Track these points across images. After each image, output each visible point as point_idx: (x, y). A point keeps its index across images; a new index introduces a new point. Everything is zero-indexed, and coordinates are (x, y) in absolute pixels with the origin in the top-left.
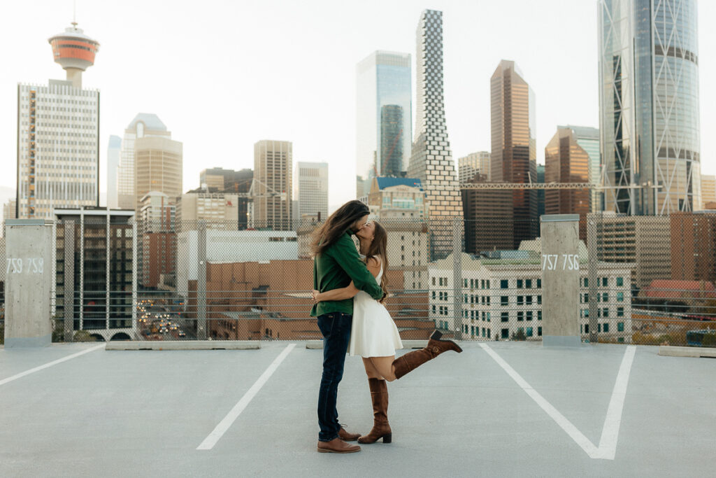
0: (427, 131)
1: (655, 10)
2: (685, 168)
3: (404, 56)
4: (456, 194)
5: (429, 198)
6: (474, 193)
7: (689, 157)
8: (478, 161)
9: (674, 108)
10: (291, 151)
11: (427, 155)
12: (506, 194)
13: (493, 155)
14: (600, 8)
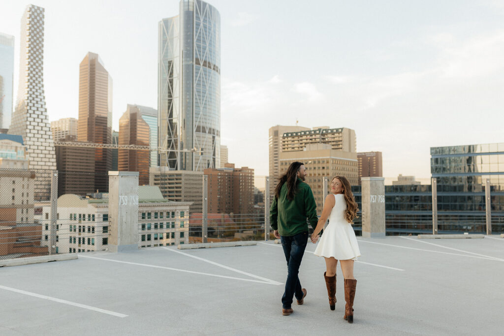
1: (196, 36)
2: (211, 140)
3: (8, 37)
4: (51, 149)
5: (29, 151)
6: (65, 149)
7: (214, 133)
8: (67, 124)
9: (206, 101)
11: (27, 117)
12: (91, 151)
13: (79, 122)
14: (161, 27)
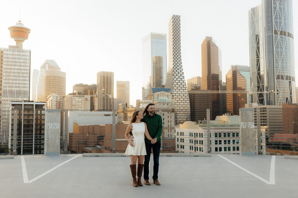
0: (173, 68)
1: (274, 15)
2: (288, 84)
3: (163, 35)
4: (187, 95)
5: (174, 97)
6: (194, 95)
7: (290, 79)
8: (196, 80)
9: (283, 58)
10: (113, 76)
11: (173, 78)
12: (209, 95)
13: (203, 78)
14: (250, 14)
